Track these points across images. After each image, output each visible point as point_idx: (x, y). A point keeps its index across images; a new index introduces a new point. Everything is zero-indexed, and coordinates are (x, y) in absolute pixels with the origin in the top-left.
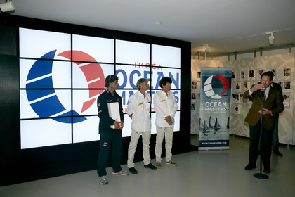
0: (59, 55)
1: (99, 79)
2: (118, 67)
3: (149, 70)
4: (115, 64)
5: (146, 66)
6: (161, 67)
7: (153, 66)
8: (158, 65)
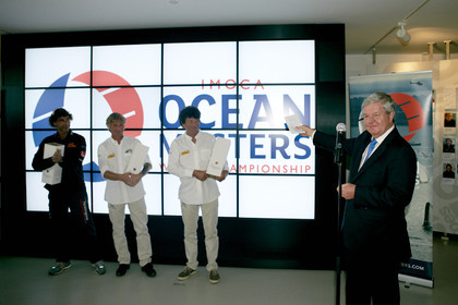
0: (75, 79)
1: (133, 113)
2: (168, 92)
3: (233, 92)
4: (162, 86)
5: (226, 85)
6: (262, 85)
7: (242, 85)
8: (256, 82)
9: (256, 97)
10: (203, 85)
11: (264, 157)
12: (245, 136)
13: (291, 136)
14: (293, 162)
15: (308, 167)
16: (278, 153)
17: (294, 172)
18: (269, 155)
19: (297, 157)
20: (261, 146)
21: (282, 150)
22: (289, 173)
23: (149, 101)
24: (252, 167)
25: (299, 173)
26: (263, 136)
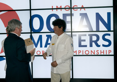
2: (34, 13)
3: (69, 12)
4: (30, 10)
5: (65, 8)
6: (84, 8)
7: (73, 8)
8: (81, 7)
9: (81, 14)
10: (52, 9)
11: (86, 46)
12: (75, 35)
13: (101, 35)
14: (102, 48)
15: (110, 51)
16: (93, 44)
17: (102, 54)
18: (88, 45)
19: (104, 46)
20: (84, 41)
21: (96, 42)
22: (100, 54)
23: (24, 18)
24: (80, 51)
25: (105, 54)
26: (85, 35)
